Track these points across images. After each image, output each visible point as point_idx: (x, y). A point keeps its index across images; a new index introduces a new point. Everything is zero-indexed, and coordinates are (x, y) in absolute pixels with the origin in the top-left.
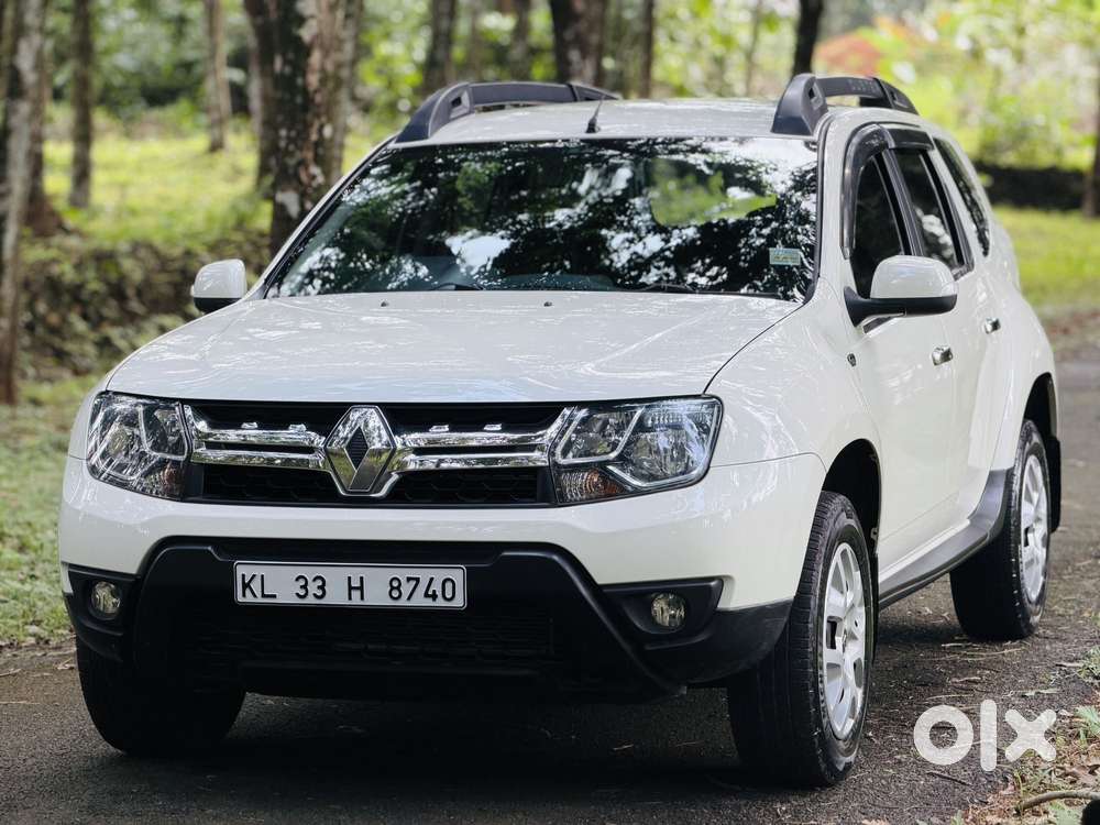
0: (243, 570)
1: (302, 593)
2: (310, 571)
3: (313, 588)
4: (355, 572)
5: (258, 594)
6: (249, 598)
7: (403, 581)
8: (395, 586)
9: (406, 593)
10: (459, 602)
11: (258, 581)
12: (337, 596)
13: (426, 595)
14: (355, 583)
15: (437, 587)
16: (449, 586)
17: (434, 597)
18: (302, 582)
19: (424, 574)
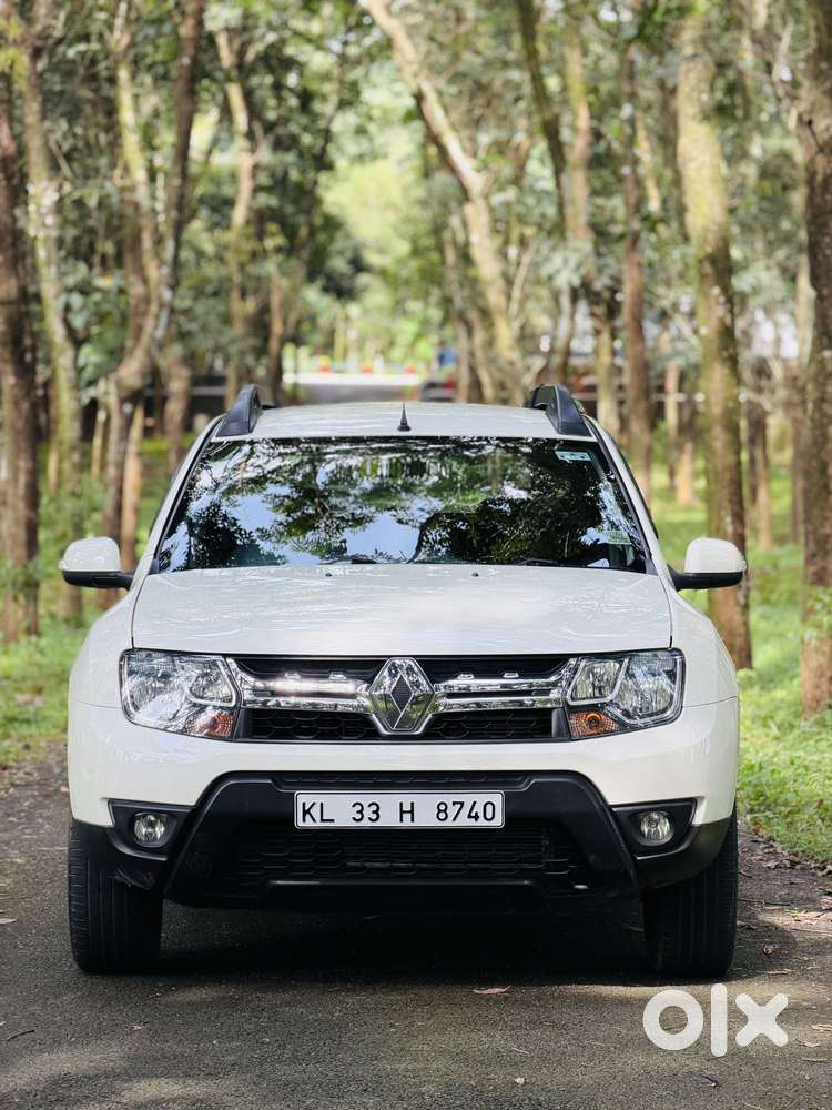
0: (303, 798)
1: (359, 817)
2: (366, 798)
3: (368, 812)
4: (406, 798)
5: (318, 818)
6: (309, 823)
7: (450, 804)
8: (442, 810)
9: (451, 818)
10: (498, 822)
11: (317, 807)
12: (390, 819)
13: (470, 816)
14: (407, 807)
15: (479, 809)
16: (489, 807)
17: (476, 817)
18: (358, 808)
19: (468, 798)
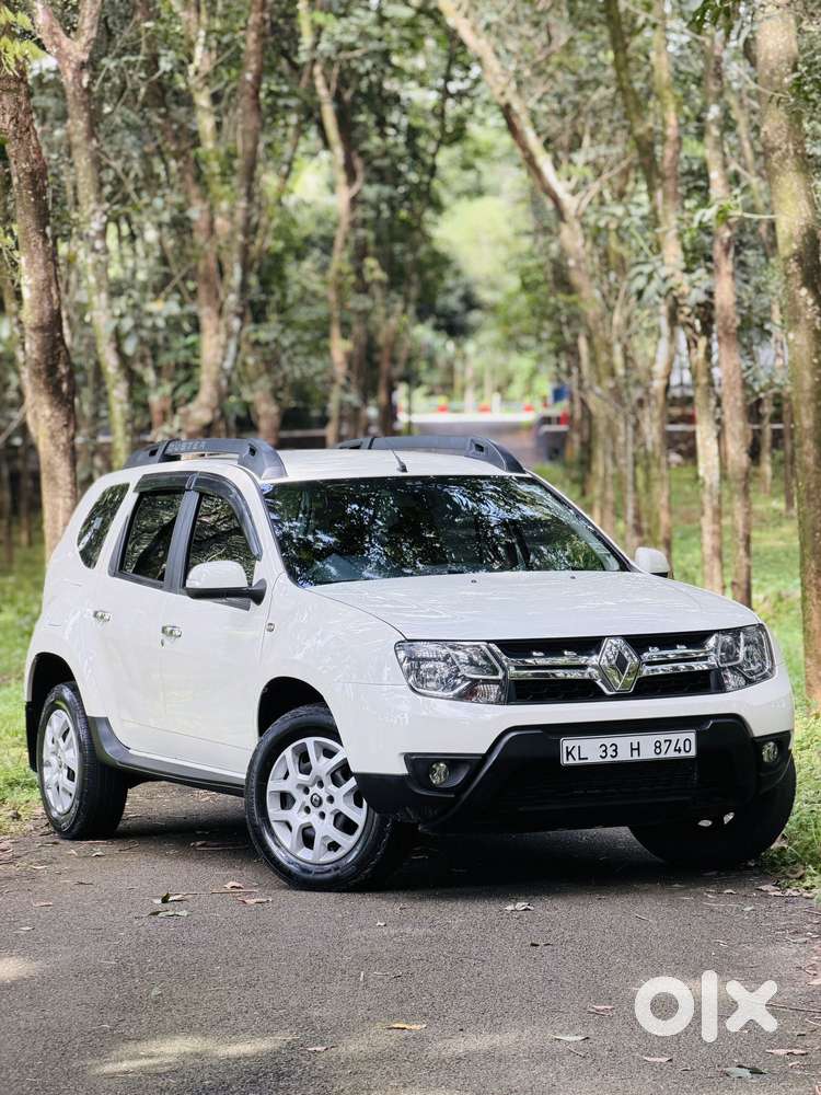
0: (567, 743)
1: (604, 754)
2: (608, 741)
3: (610, 751)
4: (634, 739)
5: (577, 757)
6: (571, 761)
7: (663, 742)
8: (658, 746)
9: (664, 750)
10: (693, 753)
11: (576, 749)
12: (624, 755)
13: (675, 750)
14: (635, 746)
15: (681, 745)
16: (687, 743)
17: (679, 751)
18: (604, 748)
19: (674, 737)
